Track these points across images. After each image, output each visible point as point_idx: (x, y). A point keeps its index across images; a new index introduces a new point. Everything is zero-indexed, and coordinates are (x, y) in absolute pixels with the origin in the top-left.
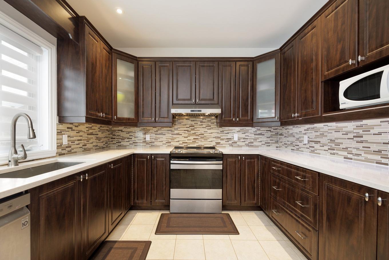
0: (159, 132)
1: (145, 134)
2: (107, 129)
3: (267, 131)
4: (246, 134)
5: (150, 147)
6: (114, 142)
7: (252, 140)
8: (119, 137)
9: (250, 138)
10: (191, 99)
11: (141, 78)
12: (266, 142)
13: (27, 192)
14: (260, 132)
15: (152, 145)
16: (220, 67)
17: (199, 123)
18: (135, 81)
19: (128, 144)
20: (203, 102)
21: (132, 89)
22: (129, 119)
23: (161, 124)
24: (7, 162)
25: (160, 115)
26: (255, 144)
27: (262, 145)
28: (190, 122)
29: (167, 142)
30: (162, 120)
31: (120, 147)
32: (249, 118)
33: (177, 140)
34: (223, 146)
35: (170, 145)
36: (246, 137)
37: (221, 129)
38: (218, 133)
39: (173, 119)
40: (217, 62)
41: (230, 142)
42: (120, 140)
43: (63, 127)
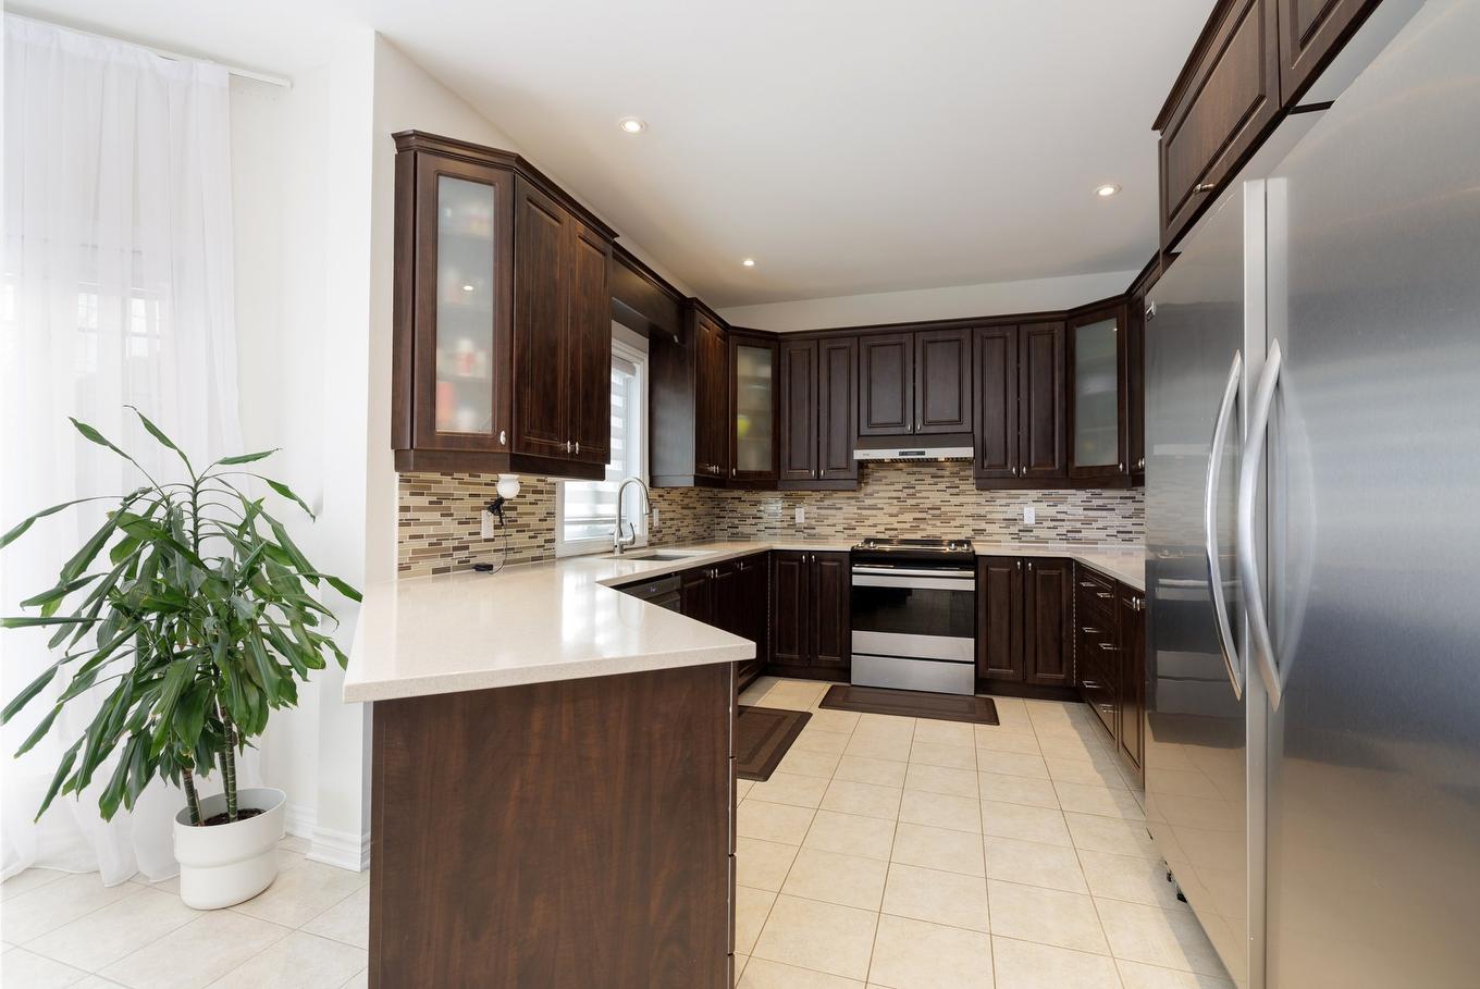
0: (827, 502)
1: (792, 507)
2: (710, 494)
3: (1121, 498)
4: (1061, 508)
5: (805, 538)
6: (721, 526)
7: (1079, 525)
8: (735, 515)
9: (1071, 517)
10: (902, 424)
11: (785, 380)
12: (1121, 529)
13: (676, 573)
14: (1100, 502)
15: (809, 535)
16: (977, 341)
17: (929, 480)
18: (773, 387)
19: (753, 530)
20: (933, 429)
21: (767, 407)
22: (760, 474)
23: (831, 485)
24: (611, 548)
25: (828, 463)
26: (1085, 534)
27: (1108, 538)
28: (904, 477)
29: (846, 526)
30: (834, 475)
31: (736, 537)
32: (1057, 467)
33: (870, 522)
34: (996, 538)
35: (854, 536)
36: (1060, 516)
37: (987, 495)
38: (979, 504)
39: (861, 471)
40: (969, 330)
41: (1014, 529)
42: (736, 522)
43: (654, 494)
